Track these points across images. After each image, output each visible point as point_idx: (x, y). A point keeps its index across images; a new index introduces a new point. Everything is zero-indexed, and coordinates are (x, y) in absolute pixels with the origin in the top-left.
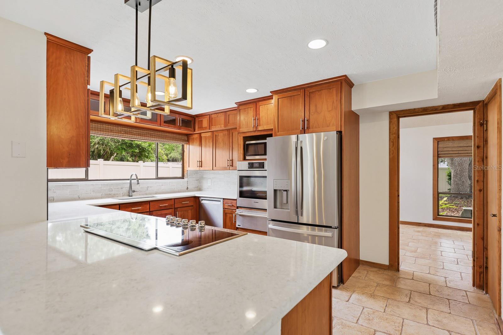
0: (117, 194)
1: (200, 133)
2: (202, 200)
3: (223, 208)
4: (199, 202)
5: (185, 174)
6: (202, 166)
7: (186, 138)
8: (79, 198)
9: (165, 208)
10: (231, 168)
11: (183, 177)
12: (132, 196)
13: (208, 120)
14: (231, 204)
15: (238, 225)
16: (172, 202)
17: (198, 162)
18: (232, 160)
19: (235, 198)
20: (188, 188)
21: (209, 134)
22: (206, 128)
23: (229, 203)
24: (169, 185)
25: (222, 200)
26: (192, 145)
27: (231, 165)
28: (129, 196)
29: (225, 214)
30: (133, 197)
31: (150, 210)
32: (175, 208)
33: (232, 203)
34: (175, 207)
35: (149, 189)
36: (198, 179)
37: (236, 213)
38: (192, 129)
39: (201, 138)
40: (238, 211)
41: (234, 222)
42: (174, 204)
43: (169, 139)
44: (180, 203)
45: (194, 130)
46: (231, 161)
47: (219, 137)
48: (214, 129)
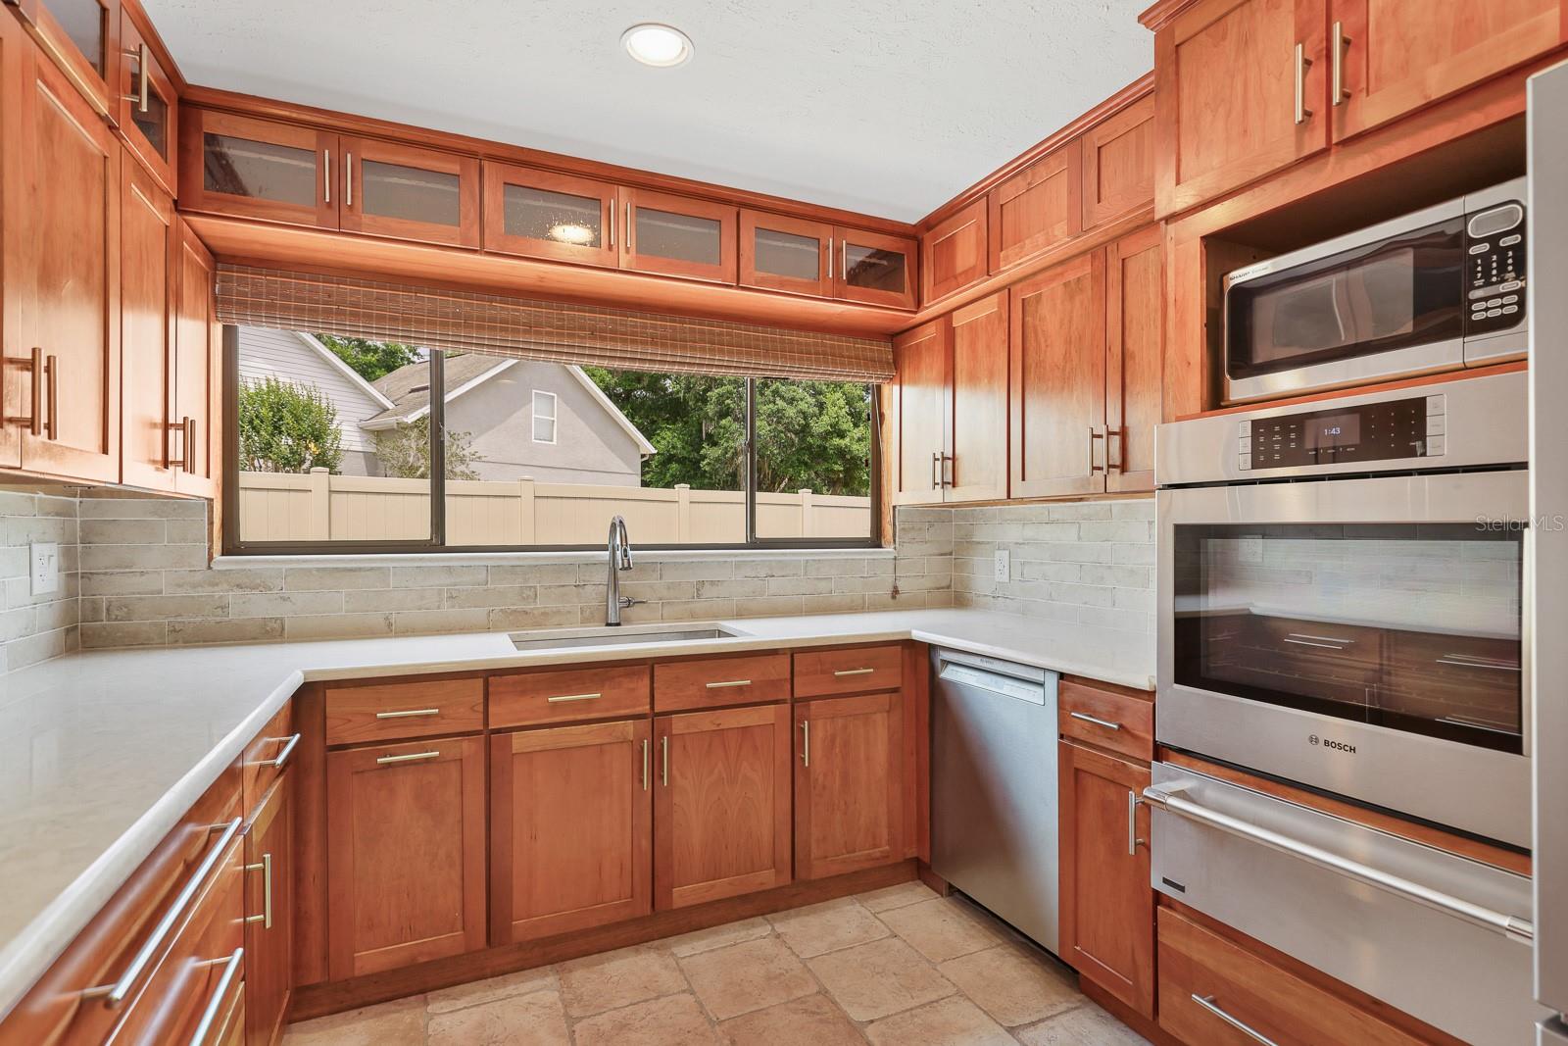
0: (558, 612)
1: (947, 315)
2: (946, 663)
3: (1061, 736)
4: (933, 672)
5: (888, 529)
6: (960, 479)
7: (885, 350)
8: (390, 625)
9: (740, 700)
10: (1116, 481)
11: (876, 541)
12: (618, 624)
13: (979, 228)
14: (1110, 718)
15: (1166, 881)
16: (780, 669)
17: (938, 464)
18: (1123, 433)
19: (1143, 682)
20: (896, 592)
21: (991, 305)
22: (969, 275)
23: (1101, 707)
24: (806, 574)
25: (1052, 682)
26: (915, 381)
27: (1118, 462)
28: (608, 625)
29: (1072, 778)
30: (623, 629)
31: (652, 708)
32: (795, 702)
33: (1117, 712)
34: (796, 696)
35: (707, 591)
36: (947, 550)
37: (1146, 792)
38: (907, 297)
39: (950, 335)
40: (1168, 784)
41: (1132, 851)
42: (789, 676)
43: (801, 359)
44: (823, 672)
45: (919, 303)
46: (1116, 441)
47: (1045, 309)
48: (1010, 269)
